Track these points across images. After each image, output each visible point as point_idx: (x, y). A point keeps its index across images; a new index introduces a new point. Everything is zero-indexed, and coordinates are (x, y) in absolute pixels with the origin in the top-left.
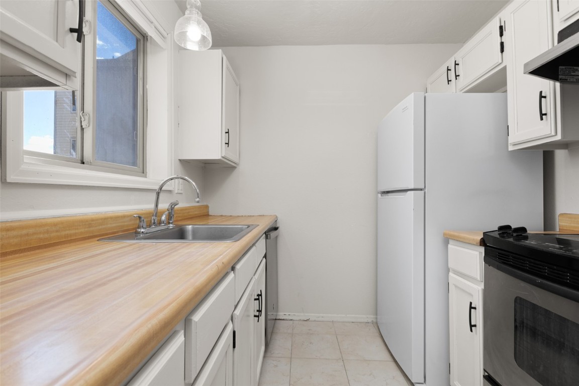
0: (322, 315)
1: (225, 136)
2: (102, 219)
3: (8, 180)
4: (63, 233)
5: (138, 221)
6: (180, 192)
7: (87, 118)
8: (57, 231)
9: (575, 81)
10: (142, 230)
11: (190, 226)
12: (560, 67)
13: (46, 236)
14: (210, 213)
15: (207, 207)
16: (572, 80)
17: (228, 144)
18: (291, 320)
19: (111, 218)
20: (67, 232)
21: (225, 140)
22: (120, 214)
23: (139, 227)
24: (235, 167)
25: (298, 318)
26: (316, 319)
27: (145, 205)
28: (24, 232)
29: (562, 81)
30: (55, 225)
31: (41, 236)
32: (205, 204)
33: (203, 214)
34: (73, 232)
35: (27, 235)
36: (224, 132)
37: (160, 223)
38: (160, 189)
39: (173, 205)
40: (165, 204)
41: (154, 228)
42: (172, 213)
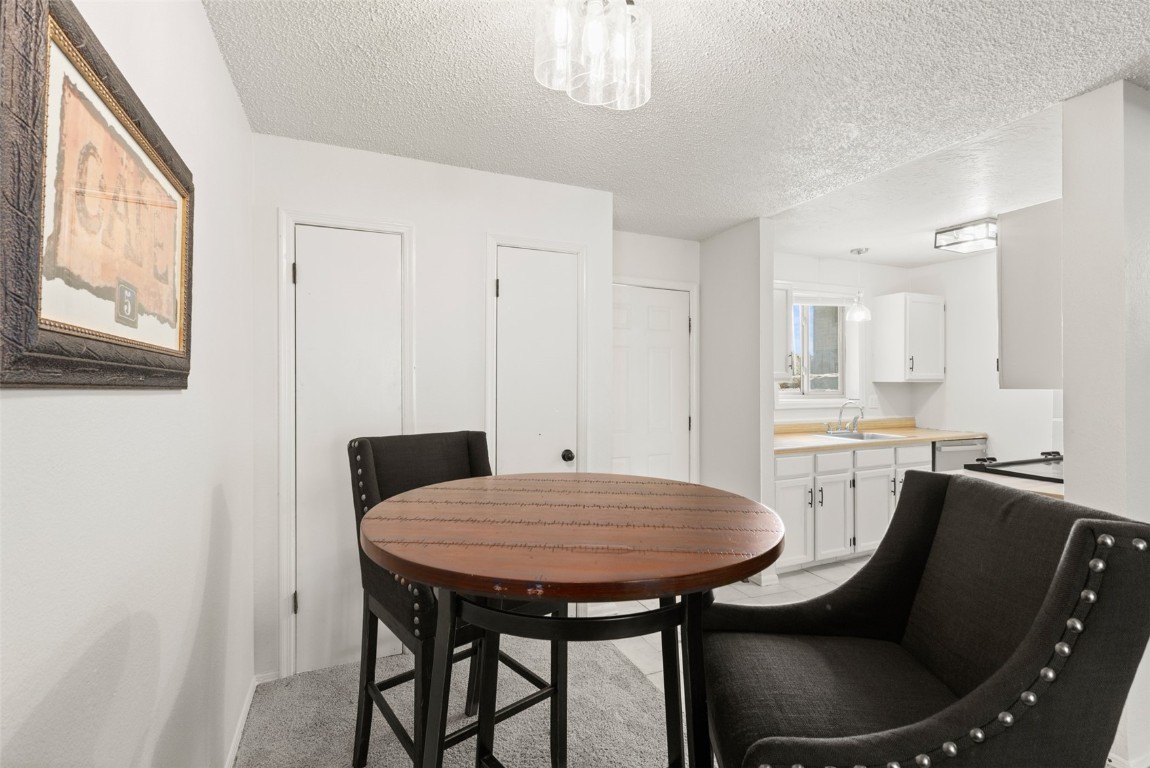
1: (909, 362)
5: (827, 427)
10: (831, 432)
11: (868, 433)
15: (913, 419)
17: (913, 368)
21: (909, 365)
23: (828, 430)
27: (833, 418)
32: (913, 417)
33: (909, 426)
36: (908, 360)
37: (846, 429)
38: (843, 407)
39: (856, 418)
40: (848, 418)
41: (839, 431)
42: (855, 423)
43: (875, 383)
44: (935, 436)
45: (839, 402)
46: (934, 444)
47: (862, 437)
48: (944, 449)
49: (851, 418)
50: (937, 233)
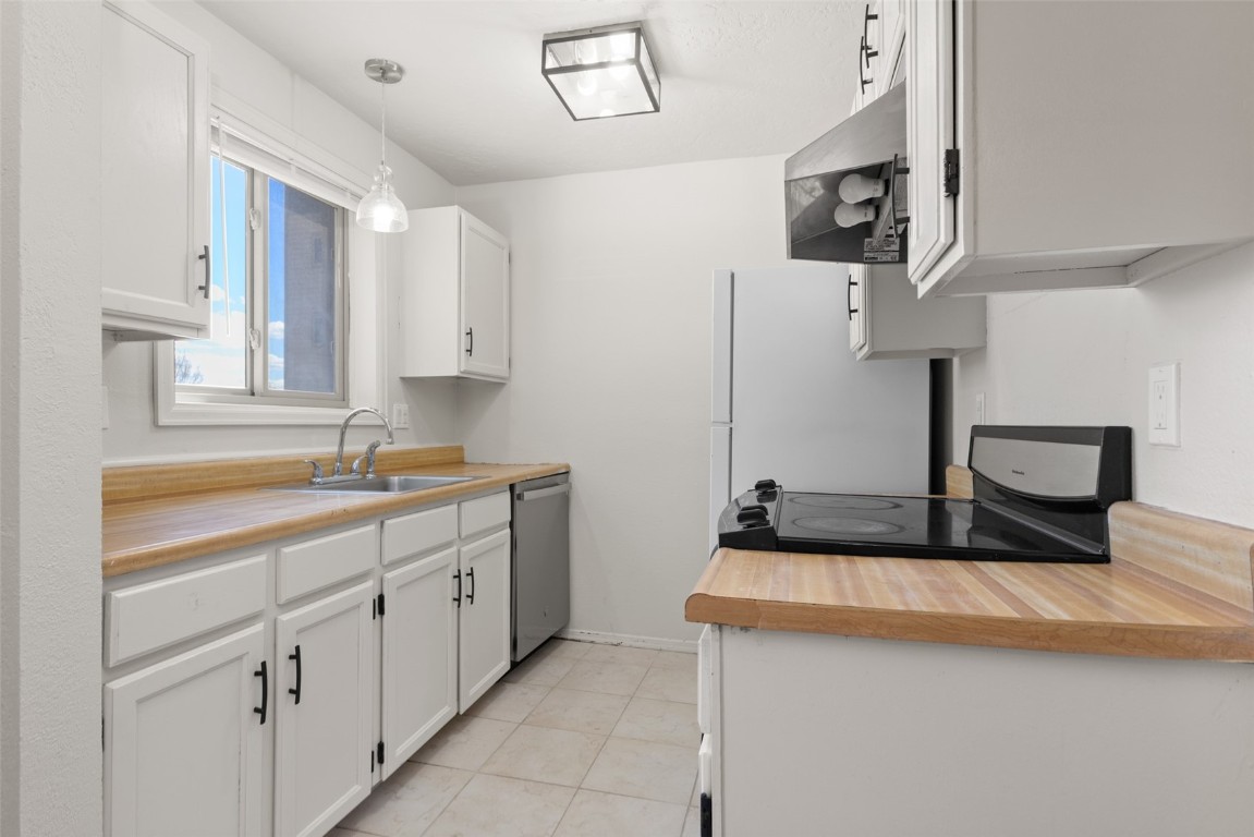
0: (644, 638)
1: (465, 339)
2: (265, 464)
3: (160, 424)
4: (217, 479)
5: (312, 469)
6: (402, 426)
7: (256, 336)
8: (210, 477)
9: (889, 259)
10: (319, 480)
11: (396, 478)
12: (866, 240)
13: (198, 481)
14: (467, 460)
15: (460, 449)
16: (884, 259)
17: (470, 351)
18: (592, 642)
19: (279, 463)
20: (221, 478)
21: (465, 345)
22: (292, 459)
23: (314, 476)
24: (503, 384)
25: (602, 640)
26: (634, 644)
27: (325, 448)
28: (175, 476)
29: (872, 261)
30: (207, 469)
31: (193, 481)
32: (458, 444)
33: (453, 460)
34: (229, 478)
35: (178, 479)
36: (463, 335)
37: (351, 471)
38: (346, 425)
39: (373, 447)
40: (356, 446)
41: (336, 478)
42: (370, 458)
43: (403, 379)
44: (514, 474)
45: (337, 415)
46: (512, 487)
47: (385, 487)
48: (528, 495)
49: (363, 448)
50: (546, 43)
